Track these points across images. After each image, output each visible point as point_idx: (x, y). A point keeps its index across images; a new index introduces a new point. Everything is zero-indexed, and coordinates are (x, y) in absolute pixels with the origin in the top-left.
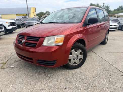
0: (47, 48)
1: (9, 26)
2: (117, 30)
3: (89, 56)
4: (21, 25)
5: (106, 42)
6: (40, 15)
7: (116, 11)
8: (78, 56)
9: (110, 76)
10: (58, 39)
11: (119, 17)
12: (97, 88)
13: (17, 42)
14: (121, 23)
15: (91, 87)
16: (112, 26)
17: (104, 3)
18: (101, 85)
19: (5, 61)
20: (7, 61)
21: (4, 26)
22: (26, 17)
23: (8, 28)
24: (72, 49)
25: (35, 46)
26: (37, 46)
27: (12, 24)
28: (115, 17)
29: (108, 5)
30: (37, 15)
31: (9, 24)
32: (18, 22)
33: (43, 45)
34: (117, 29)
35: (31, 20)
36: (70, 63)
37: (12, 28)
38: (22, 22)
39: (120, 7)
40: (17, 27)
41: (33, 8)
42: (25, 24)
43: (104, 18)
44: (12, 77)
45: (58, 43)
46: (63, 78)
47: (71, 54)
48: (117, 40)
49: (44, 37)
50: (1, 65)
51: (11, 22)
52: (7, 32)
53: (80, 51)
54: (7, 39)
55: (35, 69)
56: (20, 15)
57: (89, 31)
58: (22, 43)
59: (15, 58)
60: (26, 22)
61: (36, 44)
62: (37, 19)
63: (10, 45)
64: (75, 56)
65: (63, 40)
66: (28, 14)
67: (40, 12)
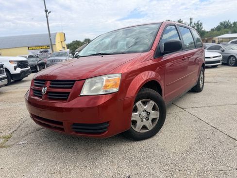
0: (90, 100)
1: (15, 69)
2: (220, 65)
3: (171, 115)
4: (38, 67)
5: (201, 87)
6: (74, 46)
7: (215, 32)
8: (150, 113)
9: (215, 148)
10: (110, 82)
11: (222, 41)
12: (190, 173)
13: (32, 93)
14: (225, 52)
15: (179, 170)
16: (209, 58)
17: (191, 19)
18: (198, 166)
19: (8, 133)
20: (13, 132)
21: (5, 68)
22: (46, 51)
23: (13, 72)
24: (136, 101)
25: (65, 98)
26: (69, 97)
27: (21, 64)
28: (214, 42)
29: (199, 21)
30: (69, 46)
31: (16, 65)
32: (33, 61)
33: (81, 94)
34: (220, 63)
35: (57, 56)
36: (135, 127)
37: (22, 72)
38: (40, 60)
39: (221, 24)
40: (30, 70)
41: (60, 33)
42: (45, 63)
43: (194, 44)
44: (23, 161)
45: (110, 88)
46: (123, 158)
47: (135, 110)
48: (221, 82)
49: (83, 80)
50: (2, 140)
51: (19, 62)
52: (12, 80)
53: (152, 103)
54: (11, 92)
55: (68, 145)
56: (35, 48)
57: (167, 66)
58: (42, 94)
59: (28, 127)
60: (48, 61)
61: (69, 93)
62: (68, 54)
63: (18, 104)
64: (144, 114)
65: (119, 83)
66: (51, 46)
67: (73, 42)
